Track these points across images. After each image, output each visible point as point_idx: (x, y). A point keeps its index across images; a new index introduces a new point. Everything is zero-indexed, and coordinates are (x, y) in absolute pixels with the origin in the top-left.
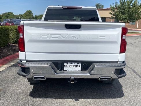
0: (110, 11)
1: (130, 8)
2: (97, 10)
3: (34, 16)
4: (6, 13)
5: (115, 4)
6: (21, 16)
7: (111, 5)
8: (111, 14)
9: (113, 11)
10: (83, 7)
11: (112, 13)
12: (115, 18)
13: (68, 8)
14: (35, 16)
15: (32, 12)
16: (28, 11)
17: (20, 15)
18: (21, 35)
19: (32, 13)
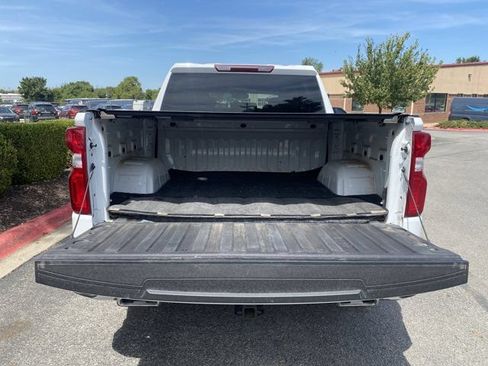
0: (344, 78)
1: (394, 69)
2: (318, 77)
3: (144, 91)
4: (72, 84)
5: (355, 59)
6: (111, 90)
7: (345, 62)
8: (345, 85)
9: (351, 76)
10: (277, 67)
11: (348, 82)
12: (355, 95)
13: (233, 70)
14: (148, 91)
15: (140, 81)
16: (129, 79)
17: (108, 88)
18: (78, 159)
19: (139, 84)
